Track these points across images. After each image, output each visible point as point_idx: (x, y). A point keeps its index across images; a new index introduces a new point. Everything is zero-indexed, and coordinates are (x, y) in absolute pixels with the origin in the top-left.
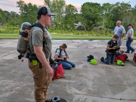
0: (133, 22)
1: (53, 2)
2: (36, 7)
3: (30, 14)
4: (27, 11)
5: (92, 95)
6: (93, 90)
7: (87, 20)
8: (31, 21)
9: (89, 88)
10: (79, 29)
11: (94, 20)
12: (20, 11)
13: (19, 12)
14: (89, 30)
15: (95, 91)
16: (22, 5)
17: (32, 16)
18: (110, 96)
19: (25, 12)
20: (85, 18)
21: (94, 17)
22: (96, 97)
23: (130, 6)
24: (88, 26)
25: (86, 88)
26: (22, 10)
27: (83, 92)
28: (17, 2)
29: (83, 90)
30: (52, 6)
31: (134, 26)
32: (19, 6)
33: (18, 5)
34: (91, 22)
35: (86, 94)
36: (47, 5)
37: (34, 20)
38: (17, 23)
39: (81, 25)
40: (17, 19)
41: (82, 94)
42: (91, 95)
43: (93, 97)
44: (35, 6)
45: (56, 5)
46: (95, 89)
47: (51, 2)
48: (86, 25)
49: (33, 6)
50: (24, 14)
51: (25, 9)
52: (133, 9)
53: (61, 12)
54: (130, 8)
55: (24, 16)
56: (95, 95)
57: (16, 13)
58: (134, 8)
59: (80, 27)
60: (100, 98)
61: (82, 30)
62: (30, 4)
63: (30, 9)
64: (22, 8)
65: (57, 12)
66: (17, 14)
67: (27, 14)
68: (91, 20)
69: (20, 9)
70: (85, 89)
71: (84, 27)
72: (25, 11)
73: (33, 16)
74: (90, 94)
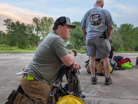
0: (119, 41)
1: (41, 21)
2: (24, 26)
3: (18, 32)
4: (15, 29)
5: (106, 97)
6: (105, 91)
7: (76, 39)
8: (18, 39)
9: (98, 90)
10: (68, 47)
11: (83, 39)
12: (7, 29)
13: (6, 31)
14: (78, 49)
15: (107, 93)
16: (10, 23)
17: (19, 34)
18: (130, 97)
19: (12, 31)
20: (73, 36)
21: (82, 36)
22: (113, 99)
23: (116, 25)
24: (77, 45)
25: (94, 89)
26: (9, 29)
27: (92, 94)
28: (5, 20)
29: (92, 92)
30: (41, 24)
31: (121, 44)
32: (6, 25)
33: (5, 23)
34: (80, 41)
35: (97, 96)
36: (35, 24)
37: (21, 38)
38: (4, 41)
39: (69, 43)
40: (4, 38)
41: (91, 96)
42: (104, 96)
43: (108, 98)
44: (22, 24)
45: (45, 24)
46: (108, 91)
47: (39, 21)
48: (74, 43)
49: (21, 24)
50: (11, 32)
51: (12, 27)
52: (118, 28)
53: (49, 30)
54: (115, 28)
55: (11, 34)
56: (110, 97)
57: (2, 32)
58: (120, 27)
59: (69, 45)
60: (118, 99)
61: (71, 48)
62: (18, 23)
63: (17, 27)
64: (9, 26)
65: (45, 31)
66: (4, 33)
67: (14, 32)
68: (80, 39)
69: (7, 28)
70: (94, 91)
71: (72, 46)
72: (12, 29)
73: (21, 34)
74: (102, 95)
